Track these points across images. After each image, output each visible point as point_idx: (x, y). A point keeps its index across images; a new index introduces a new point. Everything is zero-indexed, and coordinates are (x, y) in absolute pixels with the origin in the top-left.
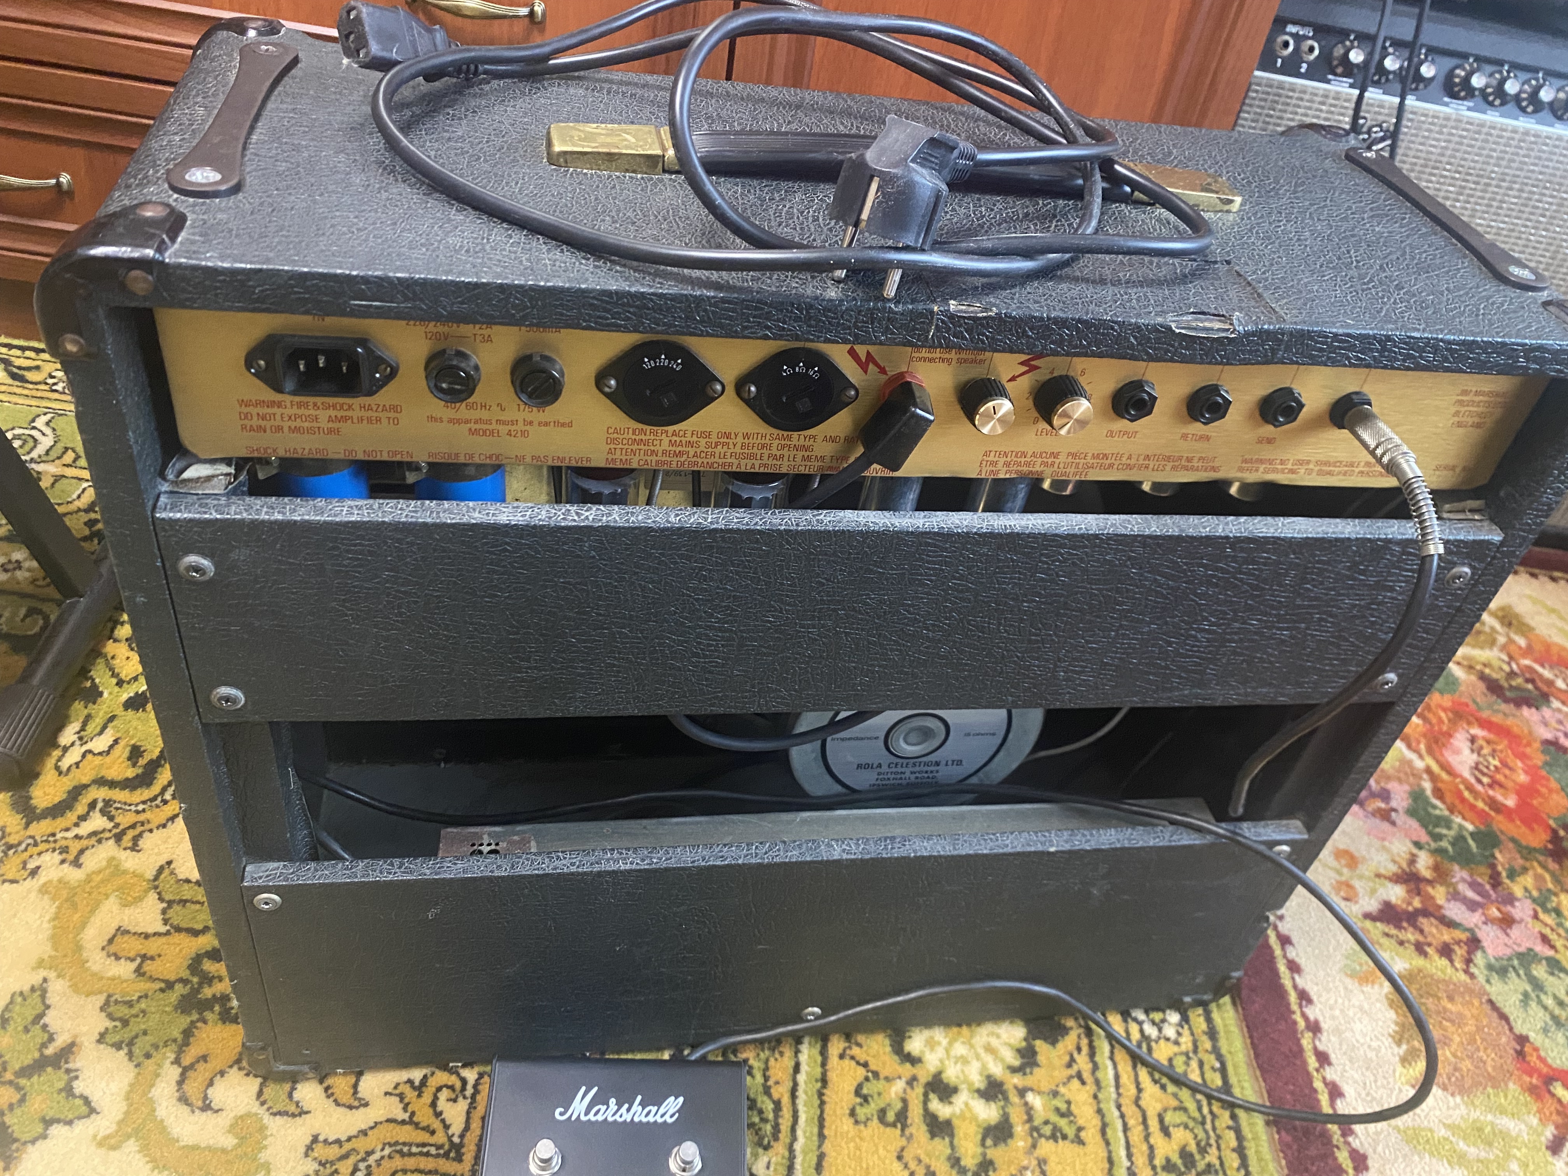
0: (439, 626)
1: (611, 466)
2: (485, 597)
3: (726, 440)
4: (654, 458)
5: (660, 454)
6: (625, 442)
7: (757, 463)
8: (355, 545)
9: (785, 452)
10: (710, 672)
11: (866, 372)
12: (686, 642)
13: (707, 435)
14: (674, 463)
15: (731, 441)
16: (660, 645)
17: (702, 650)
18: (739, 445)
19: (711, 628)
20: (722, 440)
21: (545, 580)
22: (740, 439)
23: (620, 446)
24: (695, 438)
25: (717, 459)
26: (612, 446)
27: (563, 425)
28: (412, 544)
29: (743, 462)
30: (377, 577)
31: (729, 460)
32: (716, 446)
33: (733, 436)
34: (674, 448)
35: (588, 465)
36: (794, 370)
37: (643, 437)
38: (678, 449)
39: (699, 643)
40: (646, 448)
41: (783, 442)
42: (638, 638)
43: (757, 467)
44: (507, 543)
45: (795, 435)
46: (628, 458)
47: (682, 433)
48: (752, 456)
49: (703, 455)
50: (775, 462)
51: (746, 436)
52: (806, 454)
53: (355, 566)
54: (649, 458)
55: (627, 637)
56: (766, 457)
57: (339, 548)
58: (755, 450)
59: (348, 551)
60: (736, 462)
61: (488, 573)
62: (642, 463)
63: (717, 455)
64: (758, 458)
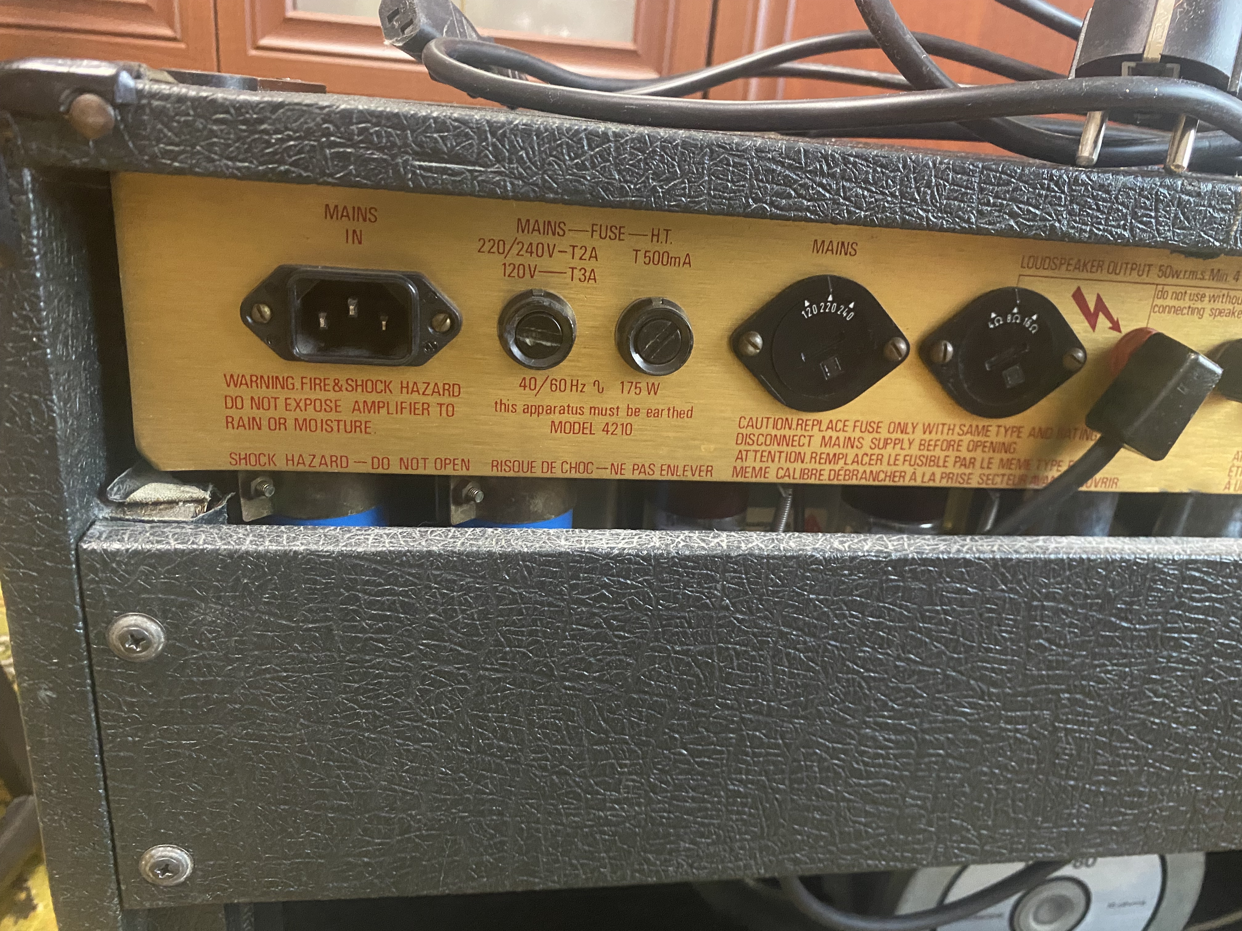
0: (494, 731)
1: (740, 479)
2: (564, 679)
3: (899, 435)
4: (799, 466)
5: (807, 459)
6: (762, 439)
7: (938, 471)
8: (382, 593)
9: (978, 454)
10: (874, 802)
11: (1093, 327)
12: (845, 752)
13: (873, 427)
14: (826, 473)
15: (905, 437)
16: (807, 757)
17: (866, 764)
18: (916, 444)
19: (883, 727)
20: (894, 436)
21: (653, 649)
22: (919, 435)
23: (755, 447)
24: (857, 434)
25: (885, 467)
26: (743, 447)
27: (679, 414)
28: (468, 590)
29: (920, 471)
30: (409, 647)
31: (900, 468)
32: (886, 444)
33: (910, 429)
34: (827, 450)
35: (709, 478)
36: (1005, 319)
37: (787, 432)
38: (832, 451)
39: (862, 753)
40: (790, 449)
41: (976, 439)
42: (777, 746)
43: (938, 477)
44: (605, 586)
45: (994, 423)
46: (764, 465)
47: (840, 425)
48: (932, 461)
49: (866, 459)
50: (963, 470)
51: (928, 429)
52: (1005, 456)
53: (379, 631)
54: (791, 466)
55: (762, 745)
56: (951, 460)
57: (358, 599)
58: (938, 452)
59: (371, 605)
60: (909, 470)
61: (573, 637)
62: (781, 473)
63: (885, 460)
64: (941, 463)
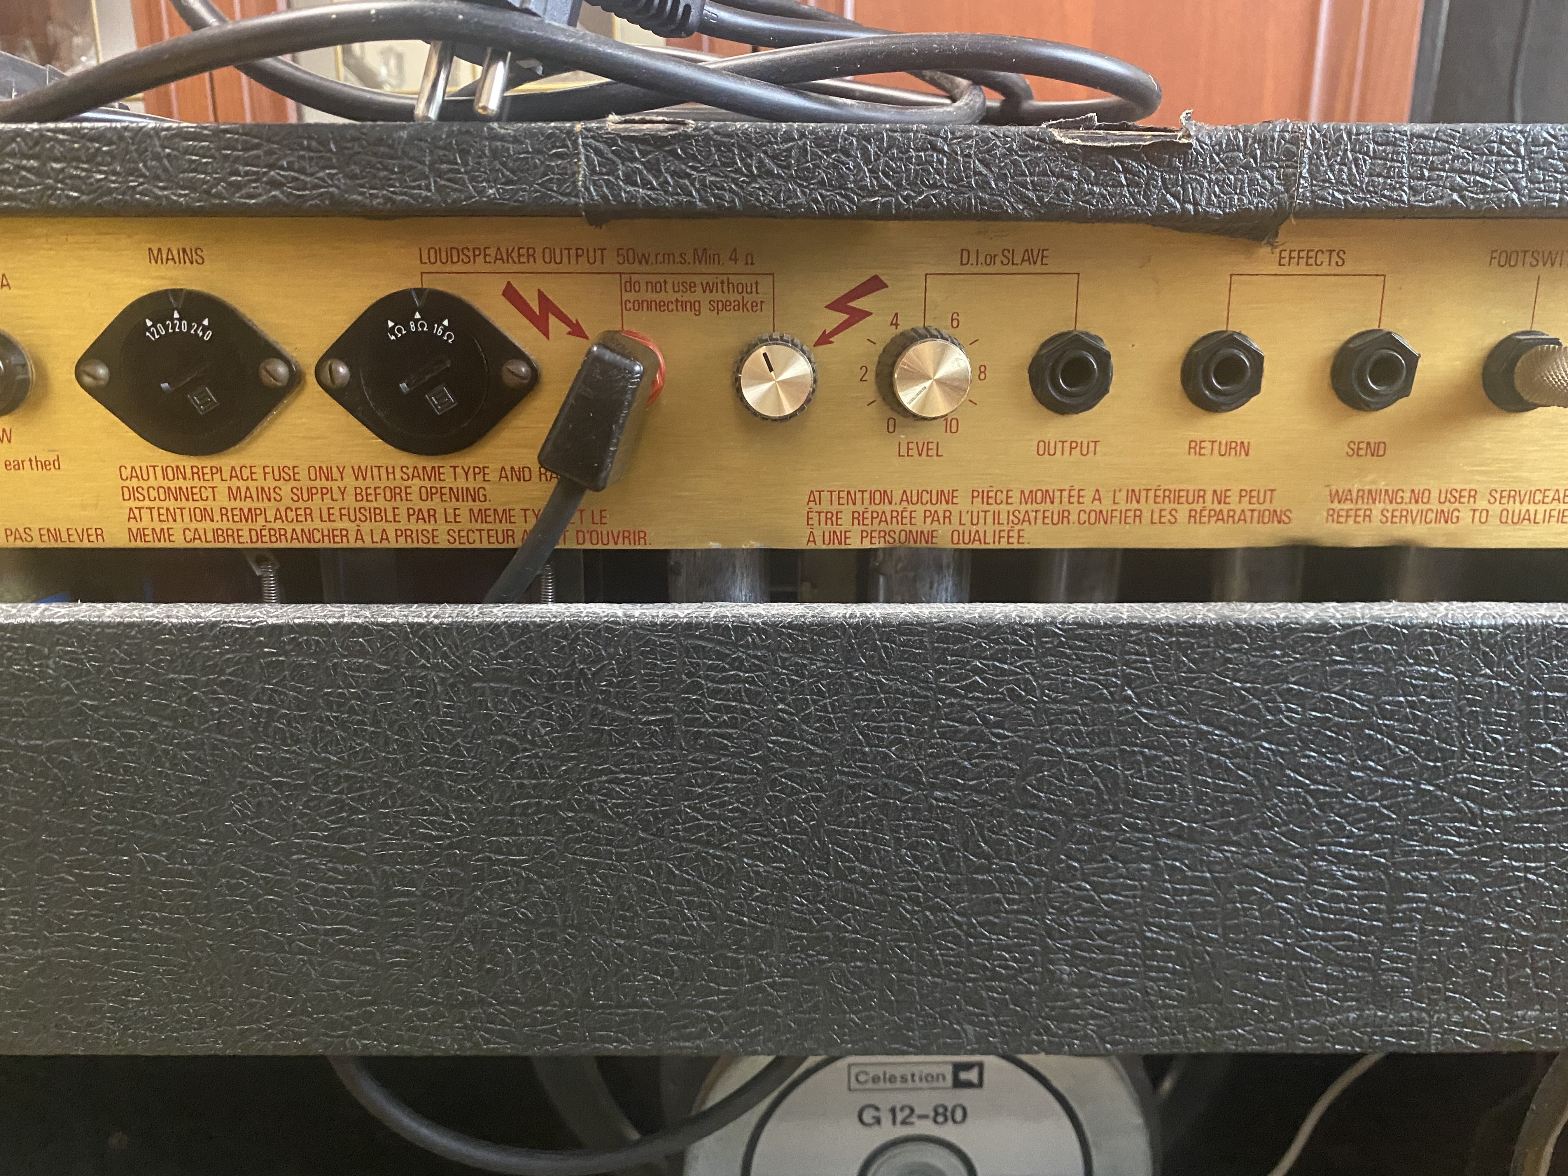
1: (140, 544)
3: (324, 483)
4: (208, 525)
5: (217, 517)
6: (154, 494)
7: (391, 529)
9: (435, 503)
10: (343, 956)
11: (546, 334)
12: (279, 884)
13: (287, 474)
14: (245, 533)
15: (334, 485)
16: (231, 890)
17: (313, 902)
18: (350, 491)
19: (320, 852)
20: (318, 484)
22: (349, 482)
23: (147, 503)
24: (270, 483)
25: (317, 524)
26: (133, 504)
27: (44, 466)
29: (366, 527)
31: (339, 525)
32: (311, 495)
33: (336, 474)
34: (238, 504)
35: (100, 544)
36: (407, 328)
37: (180, 483)
38: (247, 505)
39: (304, 887)
40: (191, 504)
41: (428, 484)
42: (189, 874)
43: (391, 535)
45: (445, 463)
46: (165, 526)
47: (246, 473)
48: (376, 515)
49: (291, 515)
50: (421, 525)
51: (359, 473)
52: (476, 506)
54: (200, 526)
55: (168, 872)
56: (403, 512)
58: (381, 503)
60: (352, 527)
62: (189, 535)
63: (316, 514)
64: (390, 517)
